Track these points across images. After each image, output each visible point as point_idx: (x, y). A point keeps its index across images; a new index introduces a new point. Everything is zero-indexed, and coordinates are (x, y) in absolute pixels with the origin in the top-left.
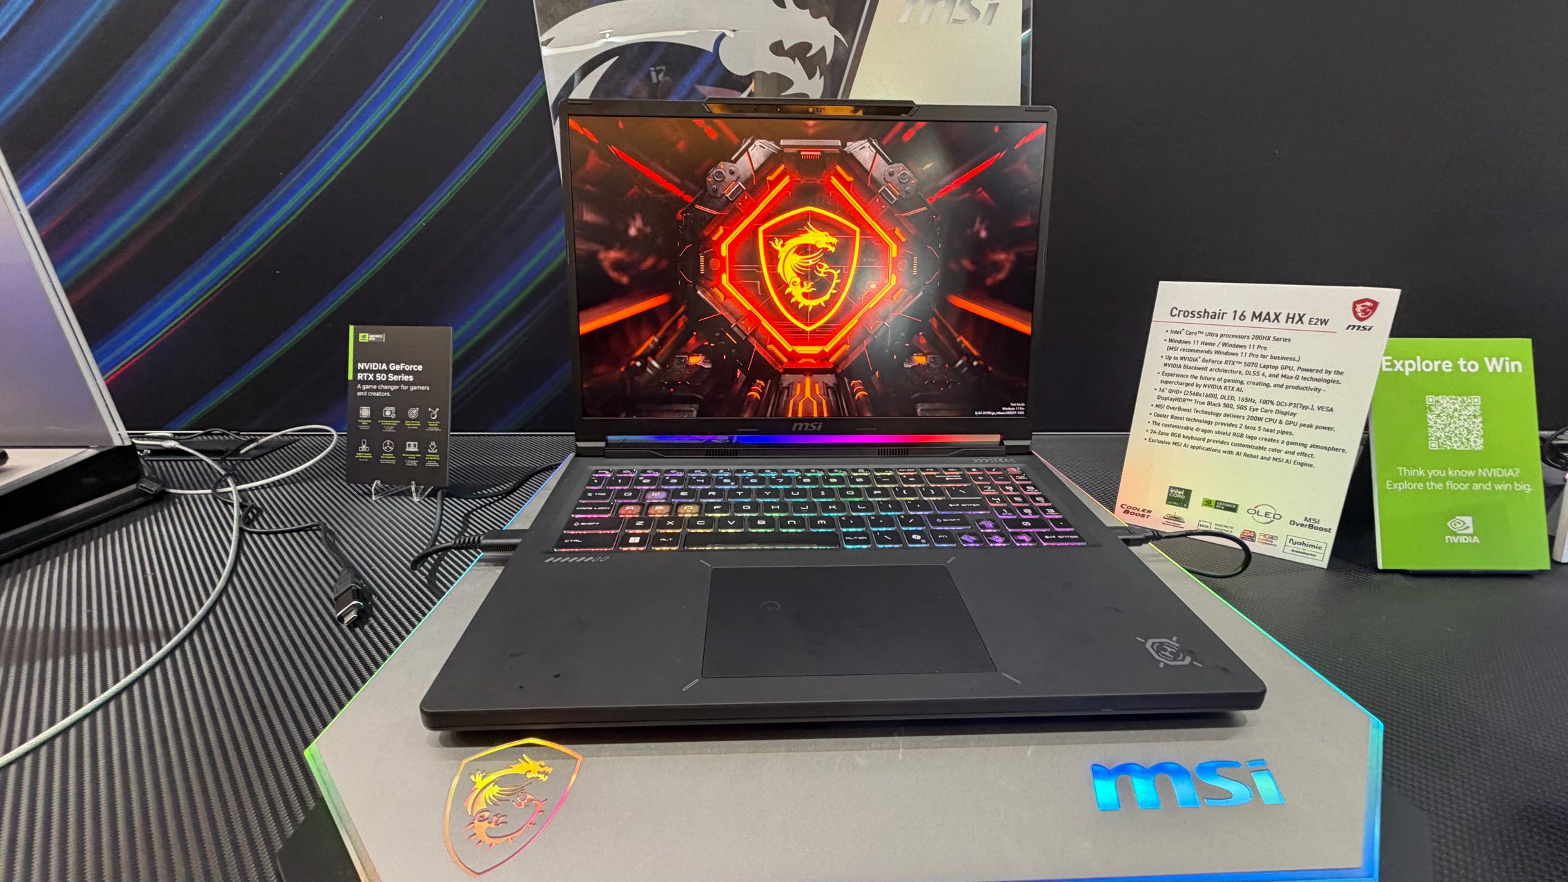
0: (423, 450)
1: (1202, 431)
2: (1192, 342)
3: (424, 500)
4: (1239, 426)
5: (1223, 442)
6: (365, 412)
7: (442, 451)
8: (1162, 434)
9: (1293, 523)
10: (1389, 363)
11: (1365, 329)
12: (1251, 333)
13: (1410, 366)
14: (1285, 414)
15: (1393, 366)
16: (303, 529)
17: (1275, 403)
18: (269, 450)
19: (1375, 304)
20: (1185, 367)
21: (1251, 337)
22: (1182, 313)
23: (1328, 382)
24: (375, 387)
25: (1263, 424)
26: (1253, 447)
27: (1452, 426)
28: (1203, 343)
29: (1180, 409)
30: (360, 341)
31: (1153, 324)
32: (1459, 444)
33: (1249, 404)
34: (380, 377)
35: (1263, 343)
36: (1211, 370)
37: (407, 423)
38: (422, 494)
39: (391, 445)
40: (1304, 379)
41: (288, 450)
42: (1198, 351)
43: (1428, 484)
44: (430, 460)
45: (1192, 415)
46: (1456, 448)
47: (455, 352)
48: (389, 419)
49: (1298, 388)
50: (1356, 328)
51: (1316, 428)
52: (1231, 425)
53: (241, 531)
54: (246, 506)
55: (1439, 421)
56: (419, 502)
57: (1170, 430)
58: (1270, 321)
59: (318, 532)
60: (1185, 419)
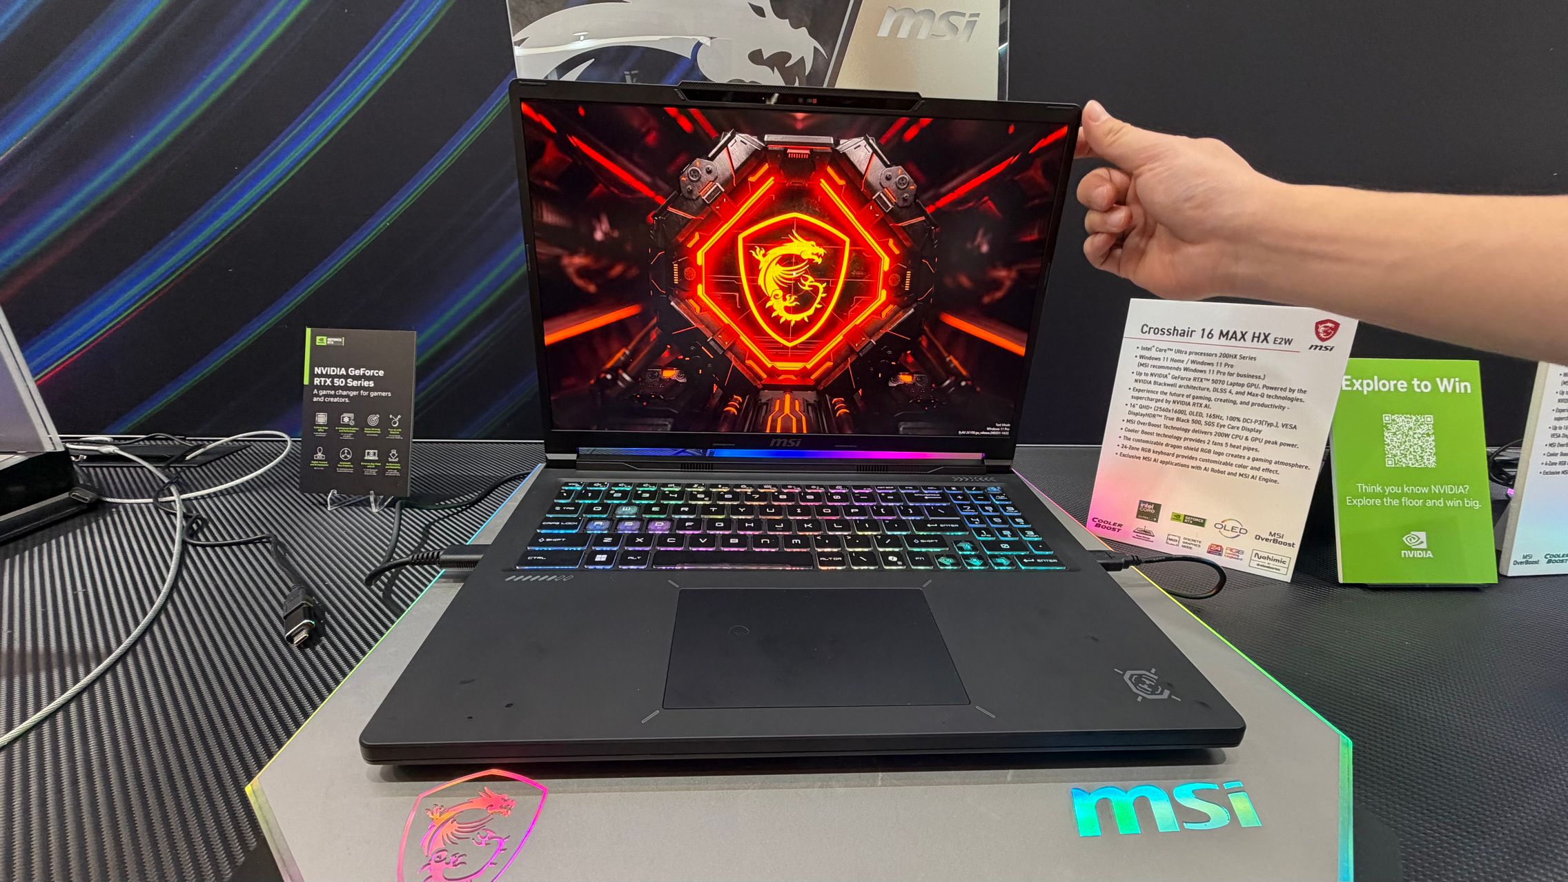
0: (383, 458)
1: (1172, 446)
2: (1162, 359)
3: (383, 510)
4: (1207, 442)
5: (1192, 458)
6: (322, 418)
7: (403, 460)
8: (1133, 448)
9: (1258, 537)
10: (1348, 383)
11: (1327, 349)
12: (1218, 350)
13: (1368, 385)
14: (1251, 430)
15: (1352, 385)
16: (252, 542)
17: (1241, 419)
18: (217, 456)
19: (1337, 325)
20: (1155, 383)
21: (1219, 355)
22: (1152, 330)
23: (1292, 400)
24: (333, 392)
25: (1230, 440)
26: (1220, 463)
27: (1407, 443)
28: (1172, 360)
29: (1150, 424)
30: (317, 344)
31: (1124, 340)
32: (1413, 461)
33: (1216, 421)
34: (337, 382)
35: (1230, 361)
36: (1180, 386)
37: (367, 430)
38: (381, 504)
39: (349, 453)
40: (1269, 396)
41: (239, 457)
42: (1167, 368)
43: (1385, 500)
44: (390, 469)
45: (1162, 431)
46: (1410, 465)
47: (418, 357)
48: (347, 425)
49: (1263, 405)
50: (1319, 348)
51: (1280, 445)
52: (1199, 441)
53: (184, 543)
54: (191, 517)
55: (1395, 439)
56: (378, 512)
57: (1140, 445)
58: (1236, 340)
59: (268, 545)
60: (1155, 434)
